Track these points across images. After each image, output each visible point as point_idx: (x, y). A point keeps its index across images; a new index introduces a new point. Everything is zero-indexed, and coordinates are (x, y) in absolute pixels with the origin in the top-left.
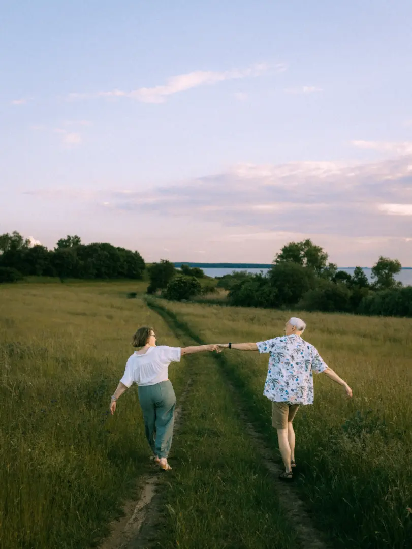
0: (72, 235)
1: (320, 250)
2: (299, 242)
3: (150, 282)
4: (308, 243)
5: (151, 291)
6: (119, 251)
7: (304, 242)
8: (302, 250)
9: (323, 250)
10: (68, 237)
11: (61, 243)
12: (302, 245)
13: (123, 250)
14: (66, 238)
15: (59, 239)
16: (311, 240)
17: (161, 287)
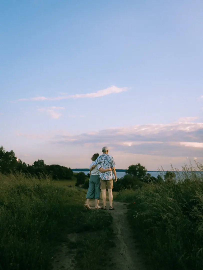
0: (40, 159)
1: (144, 168)
2: (135, 165)
3: (77, 181)
4: (139, 165)
5: (77, 185)
6: (63, 168)
7: (137, 165)
8: (137, 168)
9: (145, 168)
10: (39, 160)
11: (35, 163)
12: (137, 166)
13: (64, 167)
14: (38, 161)
15: (35, 161)
16: (140, 164)
17: (81, 184)
